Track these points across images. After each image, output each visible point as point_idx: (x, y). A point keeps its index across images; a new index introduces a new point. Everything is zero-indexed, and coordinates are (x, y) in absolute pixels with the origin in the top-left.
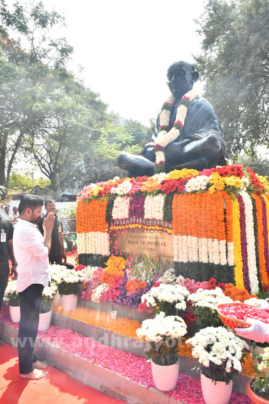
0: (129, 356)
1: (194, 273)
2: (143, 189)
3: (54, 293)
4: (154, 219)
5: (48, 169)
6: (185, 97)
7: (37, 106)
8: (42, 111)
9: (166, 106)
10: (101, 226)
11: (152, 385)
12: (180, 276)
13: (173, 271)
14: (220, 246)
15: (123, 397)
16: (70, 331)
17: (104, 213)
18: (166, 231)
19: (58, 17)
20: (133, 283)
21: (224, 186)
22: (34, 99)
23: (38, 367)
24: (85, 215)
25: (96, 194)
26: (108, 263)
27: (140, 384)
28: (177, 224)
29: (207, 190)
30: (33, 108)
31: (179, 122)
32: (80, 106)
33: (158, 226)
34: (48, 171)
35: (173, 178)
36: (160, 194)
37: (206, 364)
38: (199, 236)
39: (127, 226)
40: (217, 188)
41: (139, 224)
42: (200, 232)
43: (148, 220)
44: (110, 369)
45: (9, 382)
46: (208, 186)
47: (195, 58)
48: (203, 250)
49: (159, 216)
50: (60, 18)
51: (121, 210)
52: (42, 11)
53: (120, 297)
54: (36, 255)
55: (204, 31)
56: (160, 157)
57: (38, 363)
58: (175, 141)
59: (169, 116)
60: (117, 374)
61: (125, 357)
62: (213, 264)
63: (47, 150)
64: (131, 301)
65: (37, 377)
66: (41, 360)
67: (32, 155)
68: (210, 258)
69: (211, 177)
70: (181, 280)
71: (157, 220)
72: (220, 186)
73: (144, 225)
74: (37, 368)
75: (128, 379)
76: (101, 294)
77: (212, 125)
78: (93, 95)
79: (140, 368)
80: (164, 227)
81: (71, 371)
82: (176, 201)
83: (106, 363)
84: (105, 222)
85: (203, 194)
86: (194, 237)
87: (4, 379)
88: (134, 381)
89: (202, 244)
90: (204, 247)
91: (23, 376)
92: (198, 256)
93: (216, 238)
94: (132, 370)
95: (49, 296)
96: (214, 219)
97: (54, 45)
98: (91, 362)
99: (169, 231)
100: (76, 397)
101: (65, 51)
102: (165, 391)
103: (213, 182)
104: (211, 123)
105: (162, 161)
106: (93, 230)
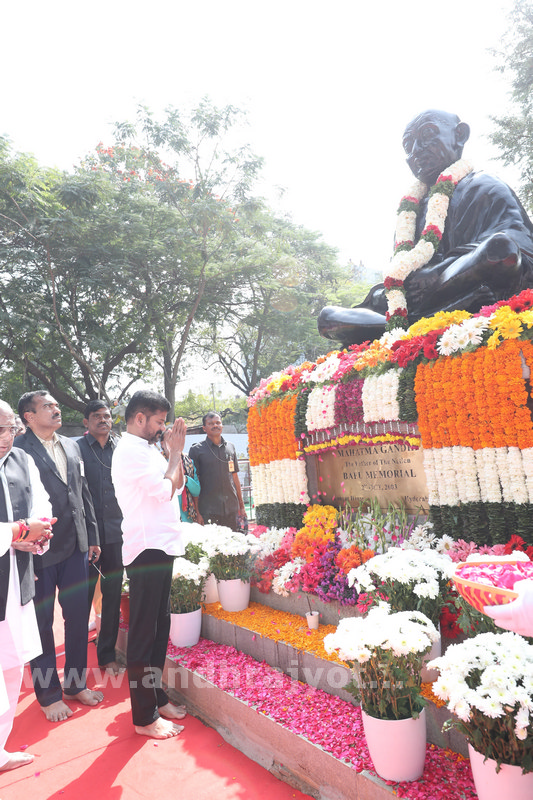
0: (333, 703)
1: (473, 528)
2: (358, 364)
3: (204, 575)
4: (382, 422)
5: (244, 379)
6: (442, 176)
7: (211, 269)
8: (220, 276)
9: (407, 205)
10: (289, 448)
11: (366, 765)
12: (445, 536)
13: (431, 525)
14: (524, 462)
15: (313, 789)
16: (233, 650)
17: (293, 422)
18: (407, 443)
19: (235, 113)
20: (348, 555)
21: (521, 330)
22: (205, 257)
23: (168, 716)
24: (261, 429)
25: (277, 388)
26: (307, 517)
27: (342, 760)
28: (428, 425)
29: (483, 344)
30: (206, 273)
31: (434, 228)
32: (284, 258)
33: (391, 433)
34: (243, 383)
35: (418, 334)
36: (392, 370)
37: (464, 714)
38: (475, 444)
39: (334, 443)
40: (506, 336)
41: (354, 434)
42: (476, 437)
43: (371, 424)
44: (288, 725)
45: (114, 738)
46: (486, 335)
47: (497, 122)
48: (488, 476)
49: (392, 412)
50: (239, 114)
51: (320, 411)
52: (209, 110)
53: (323, 583)
54: (150, 495)
55: (512, 65)
56: (396, 300)
57: (170, 708)
58: (425, 266)
59: (413, 221)
60: (300, 736)
61: (325, 704)
62: (512, 504)
63: (241, 347)
64: (342, 589)
65: (163, 733)
66: (176, 704)
67: (216, 357)
68: (504, 491)
69: (493, 316)
70: (447, 545)
71: (388, 422)
72: (512, 329)
73: (365, 436)
74: (164, 717)
75: (320, 747)
76: (290, 578)
77: (507, 221)
78: (310, 237)
79: (350, 728)
80: (404, 435)
81: (224, 727)
82: (421, 378)
83: (283, 713)
84: (294, 438)
85: (476, 354)
86: (464, 449)
87: (107, 733)
88: (330, 754)
89: (485, 462)
90: (488, 466)
91: (139, 730)
92: (477, 488)
93: (513, 445)
94: (332, 730)
95: (192, 580)
96: (503, 403)
97: (232, 160)
98: (254, 708)
99: (413, 441)
100: (224, 780)
101: (251, 167)
102: (393, 782)
103: (497, 325)
104: (503, 217)
105: (399, 309)
106: (277, 458)
